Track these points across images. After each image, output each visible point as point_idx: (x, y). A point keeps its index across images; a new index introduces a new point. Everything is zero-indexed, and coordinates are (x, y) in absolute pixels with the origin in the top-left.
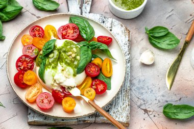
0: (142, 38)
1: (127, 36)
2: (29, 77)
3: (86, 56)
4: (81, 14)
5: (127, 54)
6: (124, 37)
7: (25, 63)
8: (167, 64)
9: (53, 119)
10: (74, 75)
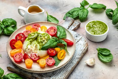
0: (95, 52)
1: (85, 47)
2: (18, 44)
3: (51, 43)
4: (68, 29)
5: (79, 55)
6: (83, 46)
7: (20, 37)
8: (101, 70)
9: (19, 70)
10: (40, 50)
